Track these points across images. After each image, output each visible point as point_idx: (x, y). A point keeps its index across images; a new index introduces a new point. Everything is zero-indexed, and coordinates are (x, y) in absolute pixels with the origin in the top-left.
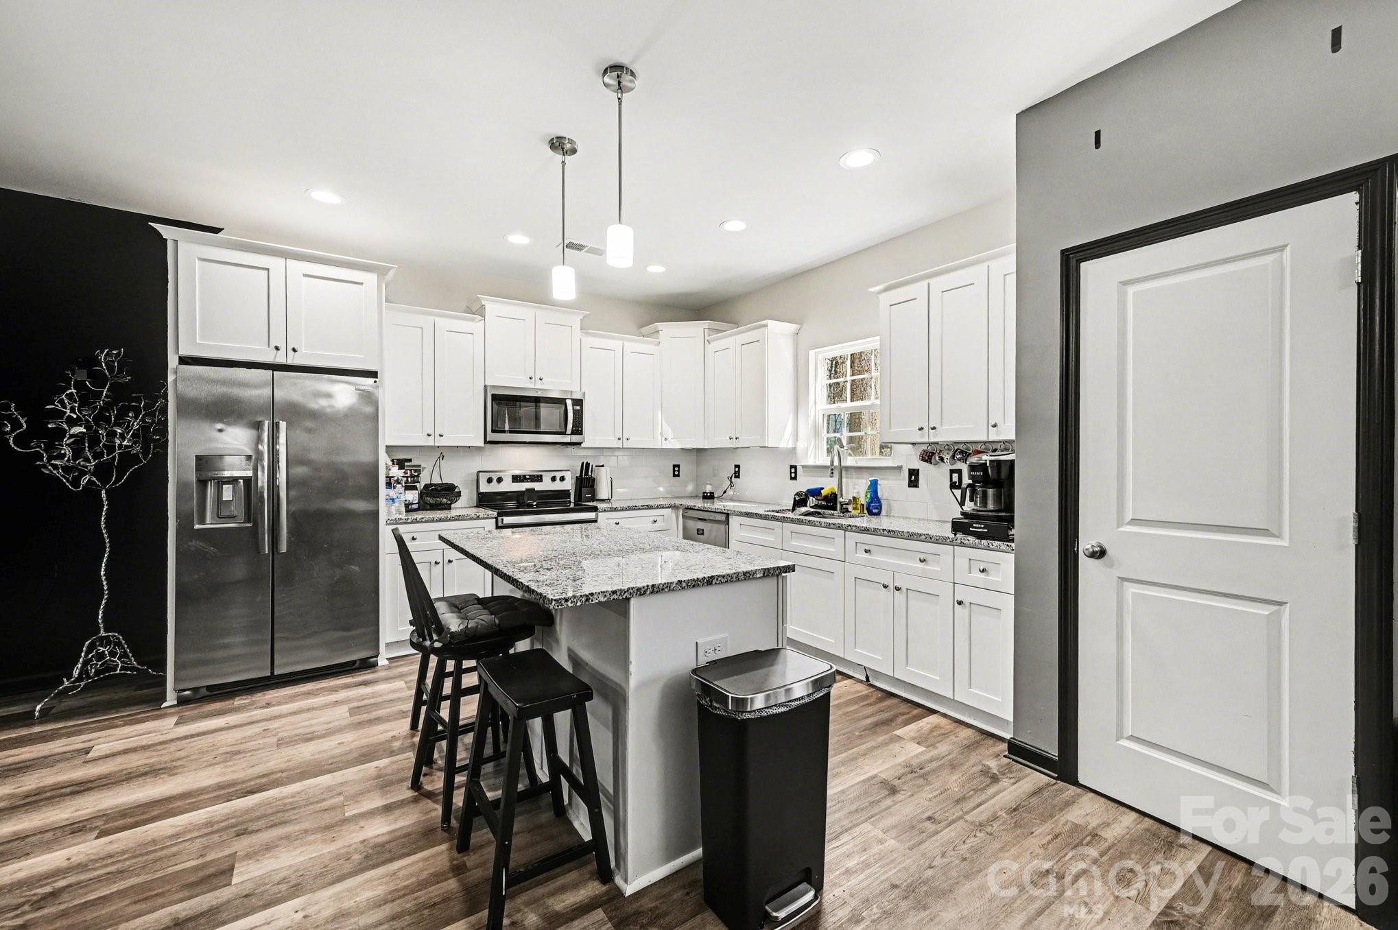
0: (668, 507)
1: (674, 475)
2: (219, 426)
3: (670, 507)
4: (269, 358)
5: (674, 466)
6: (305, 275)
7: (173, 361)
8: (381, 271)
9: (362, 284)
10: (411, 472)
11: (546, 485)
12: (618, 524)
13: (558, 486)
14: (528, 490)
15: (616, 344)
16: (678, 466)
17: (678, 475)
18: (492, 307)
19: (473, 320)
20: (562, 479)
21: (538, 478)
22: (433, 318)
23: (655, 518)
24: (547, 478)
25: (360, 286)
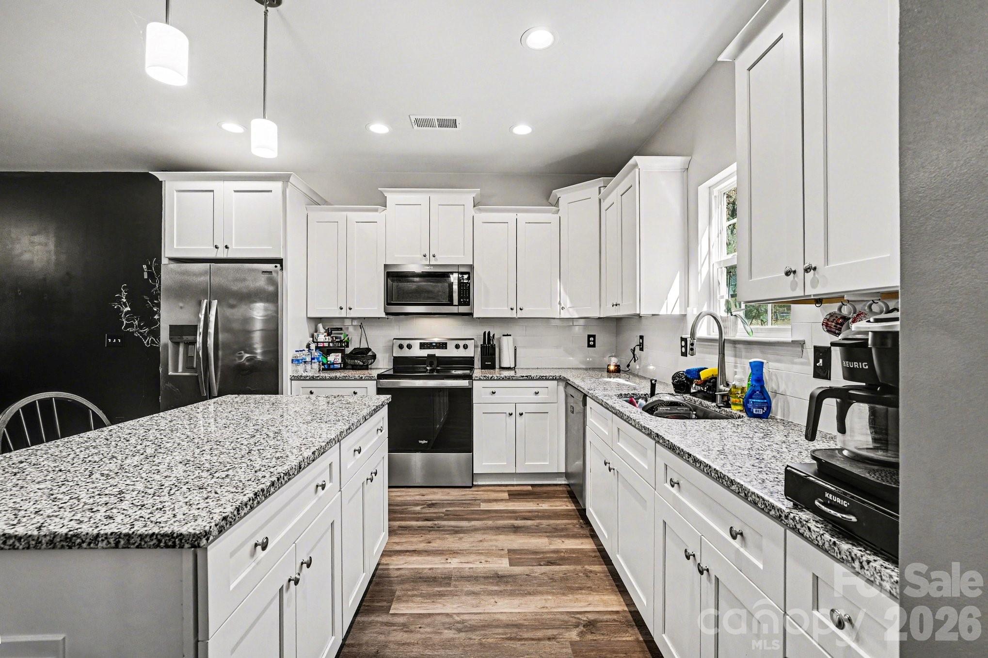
0: (553, 379)
1: (589, 346)
2: (181, 304)
3: (554, 379)
4: (212, 254)
5: (589, 336)
6: (235, 191)
7: (164, 261)
8: (285, 179)
9: (271, 191)
10: (333, 339)
11: (451, 352)
12: (493, 393)
13: (461, 353)
14: (429, 356)
15: (510, 217)
16: (594, 336)
17: (594, 346)
18: (393, 197)
19: (376, 210)
20: (465, 347)
21: (443, 346)
22: (345, 213)
23: (536, 390)
24: (451, 345)
25: (269, 193)
